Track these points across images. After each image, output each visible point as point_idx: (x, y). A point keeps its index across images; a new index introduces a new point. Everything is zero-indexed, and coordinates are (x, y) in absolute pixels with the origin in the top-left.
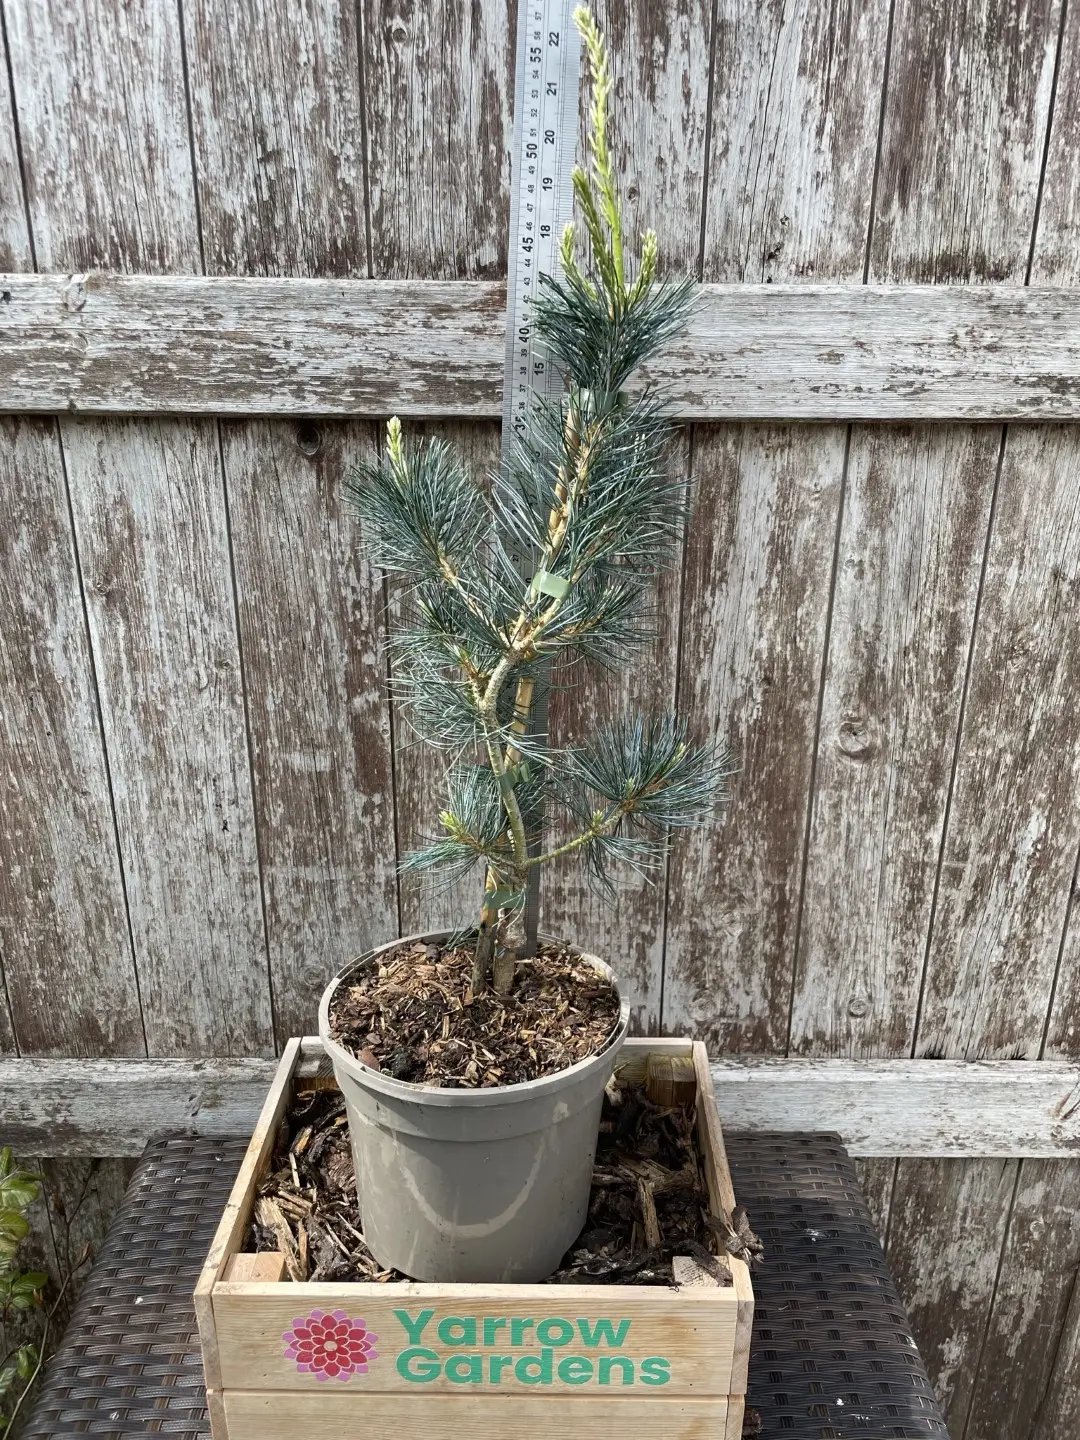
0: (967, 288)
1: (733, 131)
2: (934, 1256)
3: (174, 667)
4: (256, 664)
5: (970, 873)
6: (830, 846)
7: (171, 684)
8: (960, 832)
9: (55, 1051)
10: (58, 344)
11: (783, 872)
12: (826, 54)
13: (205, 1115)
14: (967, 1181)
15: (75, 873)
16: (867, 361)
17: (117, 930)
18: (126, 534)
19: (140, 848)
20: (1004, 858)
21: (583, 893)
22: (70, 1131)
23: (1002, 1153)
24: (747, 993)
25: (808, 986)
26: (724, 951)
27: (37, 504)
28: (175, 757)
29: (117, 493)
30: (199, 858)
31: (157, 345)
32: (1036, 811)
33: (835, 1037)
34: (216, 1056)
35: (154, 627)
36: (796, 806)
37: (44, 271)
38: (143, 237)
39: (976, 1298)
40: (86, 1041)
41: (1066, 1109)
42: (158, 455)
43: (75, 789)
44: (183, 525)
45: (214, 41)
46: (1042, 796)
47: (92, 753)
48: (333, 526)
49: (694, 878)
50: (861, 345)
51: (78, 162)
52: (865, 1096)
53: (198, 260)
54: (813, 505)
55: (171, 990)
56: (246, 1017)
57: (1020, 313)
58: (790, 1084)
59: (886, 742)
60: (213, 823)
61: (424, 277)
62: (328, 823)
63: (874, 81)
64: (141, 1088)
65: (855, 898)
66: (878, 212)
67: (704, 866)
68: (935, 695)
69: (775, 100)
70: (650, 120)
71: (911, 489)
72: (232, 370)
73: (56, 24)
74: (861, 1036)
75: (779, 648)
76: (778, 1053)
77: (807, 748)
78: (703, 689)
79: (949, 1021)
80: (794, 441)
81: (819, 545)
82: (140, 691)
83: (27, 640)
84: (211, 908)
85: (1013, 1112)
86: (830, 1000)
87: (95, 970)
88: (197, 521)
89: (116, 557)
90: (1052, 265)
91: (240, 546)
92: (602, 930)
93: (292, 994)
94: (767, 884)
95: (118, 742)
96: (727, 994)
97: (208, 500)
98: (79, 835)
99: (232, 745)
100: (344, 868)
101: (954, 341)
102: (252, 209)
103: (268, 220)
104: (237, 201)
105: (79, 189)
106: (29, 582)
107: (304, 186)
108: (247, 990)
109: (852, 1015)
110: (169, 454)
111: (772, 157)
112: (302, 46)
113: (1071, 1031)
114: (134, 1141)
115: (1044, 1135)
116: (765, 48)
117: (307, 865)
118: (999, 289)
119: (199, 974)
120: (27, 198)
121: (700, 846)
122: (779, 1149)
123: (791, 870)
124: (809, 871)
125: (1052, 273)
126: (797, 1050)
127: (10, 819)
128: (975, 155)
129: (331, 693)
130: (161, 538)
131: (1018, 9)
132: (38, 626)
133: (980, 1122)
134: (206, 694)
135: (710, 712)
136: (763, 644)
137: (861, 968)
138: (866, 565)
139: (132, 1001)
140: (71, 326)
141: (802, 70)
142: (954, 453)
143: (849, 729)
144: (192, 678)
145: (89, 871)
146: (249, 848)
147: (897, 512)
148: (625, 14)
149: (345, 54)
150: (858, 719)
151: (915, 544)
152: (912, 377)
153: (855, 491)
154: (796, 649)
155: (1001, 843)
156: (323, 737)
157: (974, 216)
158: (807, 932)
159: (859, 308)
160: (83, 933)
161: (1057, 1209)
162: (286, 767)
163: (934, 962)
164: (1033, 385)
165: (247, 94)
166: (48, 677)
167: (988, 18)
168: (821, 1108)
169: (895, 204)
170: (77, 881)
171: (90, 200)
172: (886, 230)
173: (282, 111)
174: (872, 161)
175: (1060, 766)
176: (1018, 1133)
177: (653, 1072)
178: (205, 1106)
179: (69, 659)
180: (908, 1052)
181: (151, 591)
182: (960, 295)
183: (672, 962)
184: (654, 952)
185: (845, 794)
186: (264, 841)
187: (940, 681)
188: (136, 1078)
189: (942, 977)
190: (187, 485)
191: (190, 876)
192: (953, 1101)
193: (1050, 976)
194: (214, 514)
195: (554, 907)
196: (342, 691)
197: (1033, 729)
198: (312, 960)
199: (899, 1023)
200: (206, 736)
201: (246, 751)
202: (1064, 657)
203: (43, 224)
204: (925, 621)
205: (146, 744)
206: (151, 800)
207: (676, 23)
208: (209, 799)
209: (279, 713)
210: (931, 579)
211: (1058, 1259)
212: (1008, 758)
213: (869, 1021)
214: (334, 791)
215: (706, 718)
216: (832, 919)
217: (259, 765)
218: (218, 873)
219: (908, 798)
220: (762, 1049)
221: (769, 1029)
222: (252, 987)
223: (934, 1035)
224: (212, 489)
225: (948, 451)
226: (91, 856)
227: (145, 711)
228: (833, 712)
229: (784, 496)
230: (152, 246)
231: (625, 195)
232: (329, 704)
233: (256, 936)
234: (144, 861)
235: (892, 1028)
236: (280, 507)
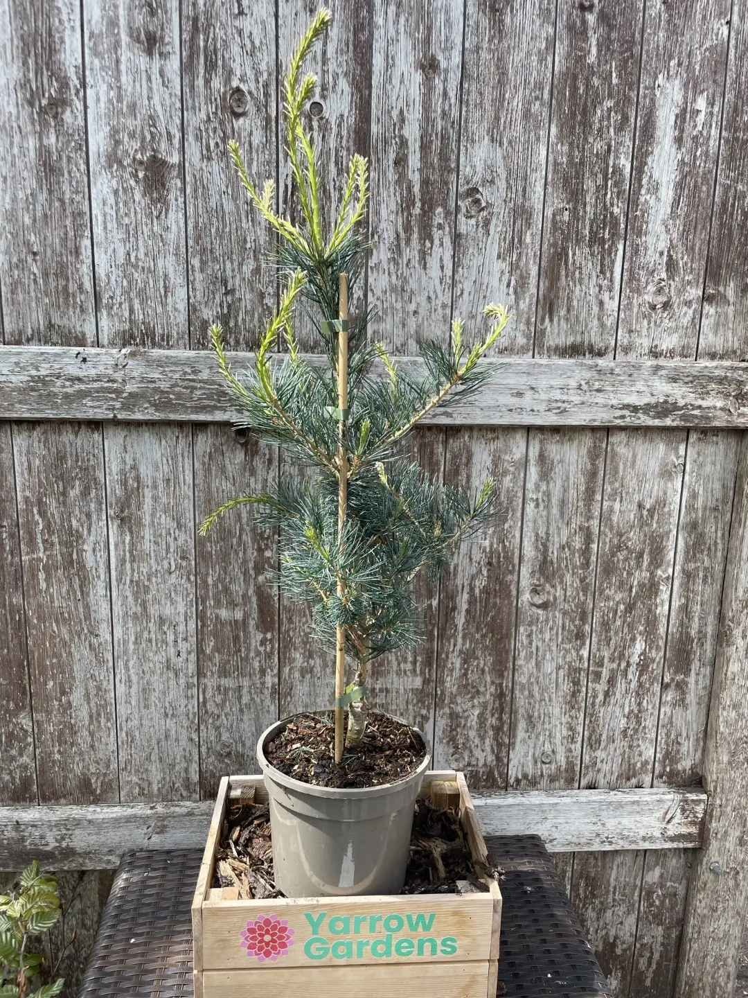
0: (585, 361)
1: (465, 285)
2: (598, 919)
3: (156, 560)
4: (203, 557)
5: (605, 674)
6: (528, 658)
7: (154, 570)
8: (599, 650)
9: (63, 801)
10: (110, 384)
11: (501, 676)
12: (510, 249)
13: (156, 839)
14: (615, 867)
15: (86, 685)
16: (536, 396)
17: (108, 720)
18: (135, 485)
19: (127, 669)
20: (623, 665)
21: (387, 691)
22: (69, 853)
23: (634, 847)
24: (483, 751)
25: (518, 746)
26: (469, 725)
27: (86, 469)
28: (152, 612)
29: (132, 463)
30: (162, 674)
31: (164, 386)
32: (639, 637)
33: (534, 777)
34: (163, 800)
35: (147, 537)
36: (508, 636)
37: (103, 347)
38: (159, 331)
39: (625, 946)
40: (83, 793)
41: (668, 817)
42: (157, 443)
43: (91, 633)
44: (169, 480)
45: (203, 235)
46: (641, 628)
47: (104, 611)
48: (253, 480)
49: (451, 680)
50: (533, 388)
51: (126, 292)
52: (553, 812)
53: (187, 342)
54: (510, 469)
55: (137, 758)
56: (183, 775)
57: (612, 374)
58: (509, 806)
59: (555, 598)
60: (172, 651)
61: (307, 352)
62: (240, 651)
63: (535, 262)
64: (117, 822)
65: (543, 690)
66: (538, 324)
67: (456, 674)
68: (580, 571)
69: (486, 270)
70: (424, 278)
71: (561, 461)
72: (204, 399)
73: (119, 224)
74: (549, 776)
75: (495, 546)
76: (502, 789)
77: (512, 602)
78: (455, 568)
79: (599, 765)
80: (500, 436)
81: (515, 490)
82: (135, 574)
83: (72, 546)
84: (167, 704)
85: (638, 819)
86: (530, 754)
87: (92, 747)
88: (176, 477)
89: (128, 498)
90: (627, 350)
91: (199, 491)
92: (398, 713)
93: (212, 759)
94: (493, 683)
95: (120, 603)
96: (471, 752)
97: (183, 467)
98: (91, 661)
99: (186, 605)
100: (248, 678)
101: (579, 387)
102: (217, 317)
104: (210, 313)
105: (126, 306)
106: (77, 512)
107: (246, 306)
108: (185, 757)
109: (543, 763)
110: (163, 442)
111: (485, 297)
112: (249, 240)
113: (668, 769)
114: (110, 858)
115: (657, 834)
116: (480, 246)
117: (226, 677)
118: (601, 362)
119: (156, 748)
120: (97, 309)
121: (454, 660)
122: (505, 844)
123: (506, 674)
124: (516, 674)
125: (627, 353)
126: (512, 786)
127: (50, 653)
128: (585, 297)
129: (245, 573)
130: (155, 487)
131: (604, 229)
132: (80, 536)
133: (620, 827)
134: (173, 576)
135: (459, 582)
136: (487, 543)
137: (547, 733)
138: (540, 500)
139: (114, 766)
140: (119, 376)
141: (499, 257)
142: (583, 442)
143: (535, 591)
144: (166, 566)
145: (95, 683)
146: (192, 668)
147: (555, 473)
148: (412, 229)
149: (270, 244)
150: (540, 586)
151: (565, 490)
152: (559, 404)
153: (532, 462)
154: (504, 546)
155: (622, 656)
156: (239, 600)
157: (586, 326)
158: (516, 712)
159: (531, 371)
160: (87, 723)
161: (669, 884)
162: (217, 617)
163: (589, 728)
164: (621, 409)
165: (219, 262)
166: (82, 566)
167: (590, 233)
168: (528, 821)
169: (547, 320)
170: (86, 689)
171: (132, 311)
172: (543, 332)
173: (236, 270)
174: (535, 300)
175: (650, 611)
176: (642, 833)
177: (436, 790)
178: (157, 833)
179: (96, 556)
180: (576, 785)
181: (147, 517)
182: (582, 365)
183: (439, 733)
184: (429, 726)
185: (534, 628)
186: (201, 663)
187: (583, 564)
188: (114, 815)
189: (593, 738)
190: (172, 459)
191: (155, 685)
192: (604, 813)
193: (654, 735)
194: (186, 473)
196: (252, 572)
197: (634, 590)
198: (225, 737)
199: (571, 767)
200: (171, 600)
201: (194, 609)
202: (647, 551)
203: (104, 322)
204: (573, 531)
205: (136, 605)
206: (136, 639)
207: (437, 234)
208: (170, 638)
209: (215, 585)
210: (575, 508)
211: (671, 917)
212: (622, 607)
213: (553, 766)
214: (244, 631)
215: (457, 586)
216: (530, 704)
217: (201, 616)
218: (172, 683)
219: (569, 631)
220: (492, 786)
221: (496, 773)
222: (188, 755)
223: (591, 773)
224: (186, 459)
225: (580, 442)
226: (97, 674)
227: (138, 585)
228: (526, 582)
229: (495, 464)
230: (163, 335)
231: (411, 314)
232: (244, 580)
233: (192, 722)
234: (129, 676)
235: (567, 770)
236: (223, 469)
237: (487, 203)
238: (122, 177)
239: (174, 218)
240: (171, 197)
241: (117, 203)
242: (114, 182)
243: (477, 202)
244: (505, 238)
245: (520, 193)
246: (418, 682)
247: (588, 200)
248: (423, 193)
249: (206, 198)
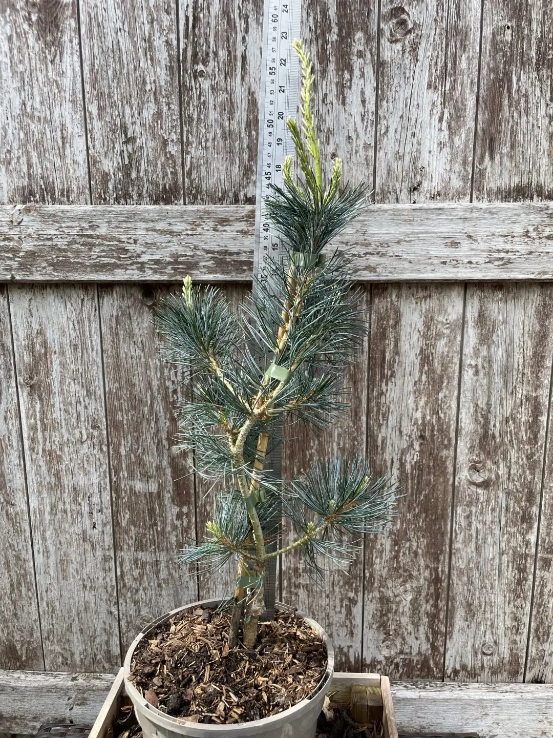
0: (532, 204)
1: (391, 120)
3: (67, 429)
4: (114, 426)
6: (466, 542)
7: (65, 439)
8: (548, 534)
10: (6, 243)
11: (437, 559)
12: (443, 77)
13: (77, 710)
15: (6, 554)
16: (475, 246)
17: (29, 589)
18: (43, 351)
19: (44, 539)
21: (311, 571)
24: (417, 639)
25: (456, 634)
26: (401, 610)
28: (66, 483)
29: (38, 327)
30: (78, 545)
31: (61, 243)
33: (474, 668)
34: (86, 672)
35: (57, 405)
36: (443, 517)
37: (3, 204)
38: (58, 186)
40: (9, 659)
42: (63, 306)
43: (8, 502)
44: (76, 346)
45: (99, 79)
47: (18, 481)
48: (162, 345)
49: (380, 563)
50: (470, 237)
51: (23, 145)
52: (494, 708)
53: (88, 197)
54: (445, 331)
55: (60, 628)
56: (104, 647)
58: (446, 700)
59: (498, 477)
60: (88, 523)
61: (215, 204)
62: (156, 524)
63: (472, 91)
64: (39, 691)
65: (483, 577)
66: (476, 163)
67: (387, 555)
68: (526, 447)
69: (415, 103)
70: (343, 116)
71: (505, 322)
72: (104, 256)
73: (14, 72)
74: (491, 668)
75: (428, 418)
76: (438, 679)
77: (448, 480)
78: (383, 442)
79: (547, 658)
80: (433, 294)
81: (450, 355)
82: (47, 443)
84: (85, 577)
86: (470, 644)
87: (15, 615)
88: (83, 343)
89: (36, 364)
91: (108, 357)
92: (324, 595)
93: (133, 632)
94: (427, 567)
95: (34, 473)
96: (404, 639)
97: (90, 331)
98: (9, 530)
99: (99, 476)
100: (165, 553)
101: (527, 234)
102: (119, 169)
103: (128, 175)
104: (110, 164)
105: (24, 160)
107: (148, 155)
108: (105, 630)
109: (484, 654)
110: (69, 305)
111: (413, 134)
112: (148, 81)
114: (34, 724)
116: (407, 75)
117: (142, 551)
119: (76, 619)
121: (384, 541)
123: (441, 558)
124: (453, 557)
126: (449, 677)
128: (533, 130)
129: (159, 444)
130: (63, 353)
134: (85, 445)
135: (387, 457)
136: (419, 415)
137: (489, 623)
138: (480, 367)
139: (37, 635)
140: (14, 233)
141: (429, 86)
142: (530, 301)
143: (474, 468)
144: (78, 435)
145: (14, 553)
146: (108, 540)
147: (497, 336)
148: (328, 59)
149: (171, 85)
150: (480, 462)
151: (509, 354)
152: (502, 255)
153: (470, 323)
154: (439, 418)
156: (153, 471)
157: (534, 164)
158: (454, 599)
159: (468, 216)
160: (9, 592)
162: (131, 489)
163: (536, 619)
165: (117, 108)
167: (536, 54)
168: (466, 716)
169: (487, 158)
170: (6, 559)
171: (30, 165)
172: (482, 173)
173: (136, 116)
174: (472, 135)
177: (355, 698)
178: (77, 705)
179: (7, 424)
180: (521, 678)
181: (56, 384)
182: (529, 207)
183: (368, 617)
184: (357, 610)
185: (474, 509)
186: (117, 536)
187: (529, 439)
188: (36, 684)
189: (541, 630)
190: (78, 323)
191: (73, 557)
192: (551, 711)
194: (93, 339)
195: (293, 580)
196: (165, 443)
198: (144, 611)
199: (515, 658)
200: (85, 470)
201: (108, 480)
203: (3, 179)
204: (518, 401)
205: (50, 475)
206: (52, 509)
207: (357, 63)
208: (85, 509)
209: (128, 456)
210: (520, 375)
213: (495, 658)
214: (160, 504)
215: (385, 460)
216: (469, 591)
217: (115, 488)
218: (89, 555)
219: (513, 512)
220: (427, 676)
221: (431, 662)
222: (108, 627)
223: (537, 667)
224: (93, 325)
225: (527, 300)
226: (15, 543)
227: (50, 455)
228: (464, 457)
229: (427, 326)
230: (63, 190)
231: (329, 157)
232: (157, 451)
233: (111, 595)
234: (46, 547)
235: (510, 663)
236: (131, 335)
237: (415, 23)
238: (15, 22)
239: (69, 62)
240: (66, 38)
241: (11, 50)
242: (8, 28)
243: (403, 23)
244: (436, 64)
245: (453, 10)
246: (345, 564)
247: (534, 16)
248: (340, 17)
249: (102, 37)
